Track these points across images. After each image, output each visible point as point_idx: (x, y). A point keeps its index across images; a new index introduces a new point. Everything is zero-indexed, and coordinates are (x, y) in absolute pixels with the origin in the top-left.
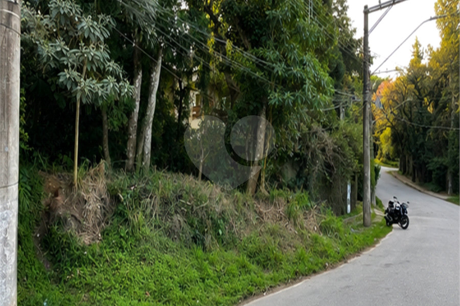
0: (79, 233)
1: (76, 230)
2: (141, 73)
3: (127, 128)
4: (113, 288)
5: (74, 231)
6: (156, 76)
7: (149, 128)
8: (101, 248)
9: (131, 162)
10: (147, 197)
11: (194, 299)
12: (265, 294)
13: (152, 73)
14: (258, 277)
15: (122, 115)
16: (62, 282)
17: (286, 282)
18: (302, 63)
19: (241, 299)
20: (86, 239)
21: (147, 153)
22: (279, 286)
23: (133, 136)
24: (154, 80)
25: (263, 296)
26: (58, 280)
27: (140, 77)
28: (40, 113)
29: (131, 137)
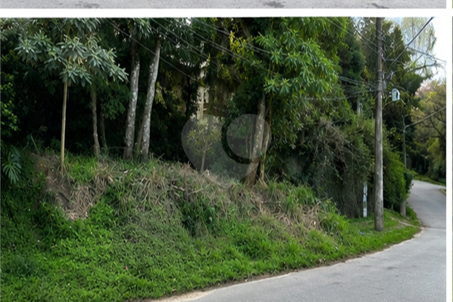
0: (65, 209)
1: (62, 206)
2: (139, 65)
3: (126, 118)
4: (92, 259)
5: (60, 207)
6: (155, 68)
7: (148, 117)
8: (86, 224)
9: (130, 149)
10: (140, 181)
11: (171, 277)
12: (246, 280)
13: (151, 64)
14: (242, 264)
15: (118, 104)
16: (48, 251)
17: (270, 272)
18: (301, 49)
19: (219, 282)
20: (72, 215)
21: (145, 141)
22: (263, 274)
23: (131, 125)
24: (152, 71)
25: (245, 282)
26: (45, 249)
27: (138, 68)
28: (36, 102)
29: (129, 126)
